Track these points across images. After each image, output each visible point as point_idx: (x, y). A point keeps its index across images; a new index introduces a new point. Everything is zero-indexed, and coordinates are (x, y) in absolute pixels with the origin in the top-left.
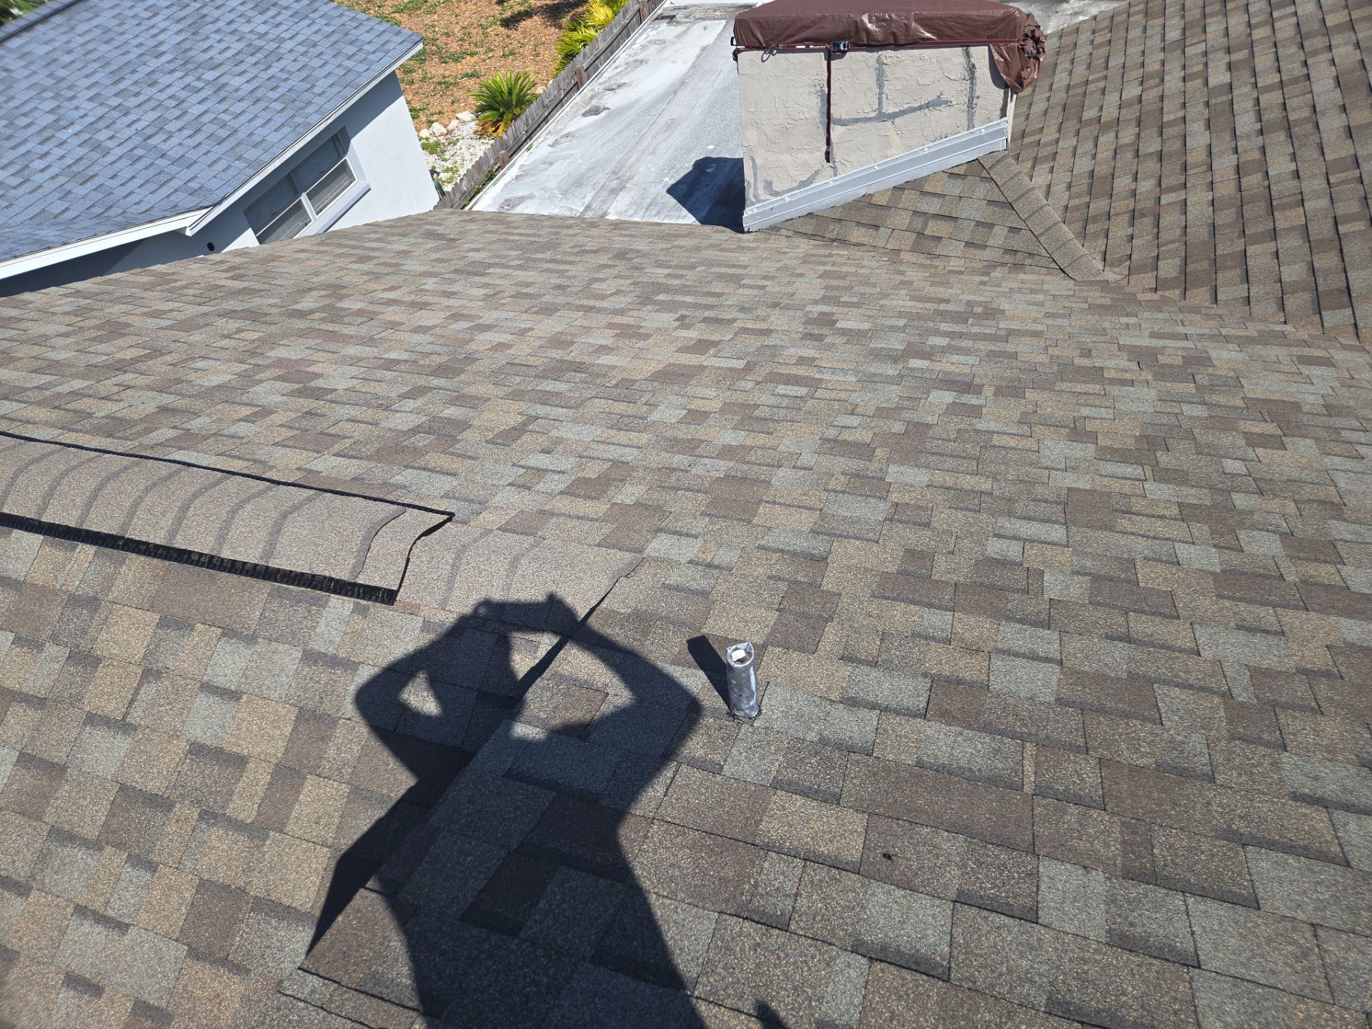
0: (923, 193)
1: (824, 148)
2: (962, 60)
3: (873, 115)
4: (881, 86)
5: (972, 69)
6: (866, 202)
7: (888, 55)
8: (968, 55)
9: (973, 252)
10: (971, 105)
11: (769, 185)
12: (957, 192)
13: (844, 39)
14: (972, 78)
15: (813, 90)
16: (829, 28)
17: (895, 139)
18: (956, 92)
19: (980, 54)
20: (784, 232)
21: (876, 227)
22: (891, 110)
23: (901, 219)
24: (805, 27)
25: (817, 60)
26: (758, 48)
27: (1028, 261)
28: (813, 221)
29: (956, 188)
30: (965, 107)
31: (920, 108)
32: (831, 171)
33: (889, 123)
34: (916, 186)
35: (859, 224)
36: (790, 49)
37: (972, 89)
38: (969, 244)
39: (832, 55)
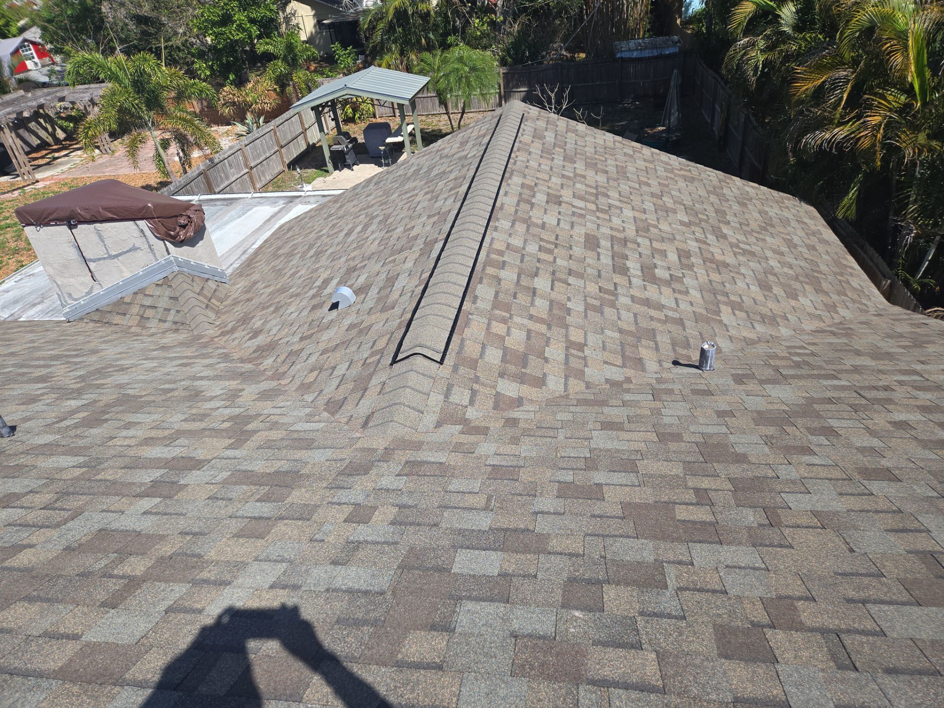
0: (146, 295)
1: (90, 274)
2: (135, 227)
3: (106, 256)
4: (103, 241)
5: (142, 231)
6: (121, 302)
7: (98, 225)
8: (136, 224)
9: (161, 324)
10: (152, 250)
11: (70, 295)
12: (158, 293)
13: (73, 219)
14: (145, 236)
15: (70, 245)
16: (62, 214)
17: (123, 268)
18: (140, 242)
19: (142, 224)
20: (85, 320)
21: (125, 314)
22: (114, 253)
23: (135, 309)
24: (50, 214)
25: (63, 230)
26: (32, 224)
27: (181, 327)
28: (99, 313)
29: (158, 292)
30: (149, 250)
31: (127, 252)
32: (99, 286)
33: (116, 260)
34: (141, 291)
35: (118, 313)
36: (47, 224)
37: (148, 242)
38: (160, 320)
39: (71, 227)
